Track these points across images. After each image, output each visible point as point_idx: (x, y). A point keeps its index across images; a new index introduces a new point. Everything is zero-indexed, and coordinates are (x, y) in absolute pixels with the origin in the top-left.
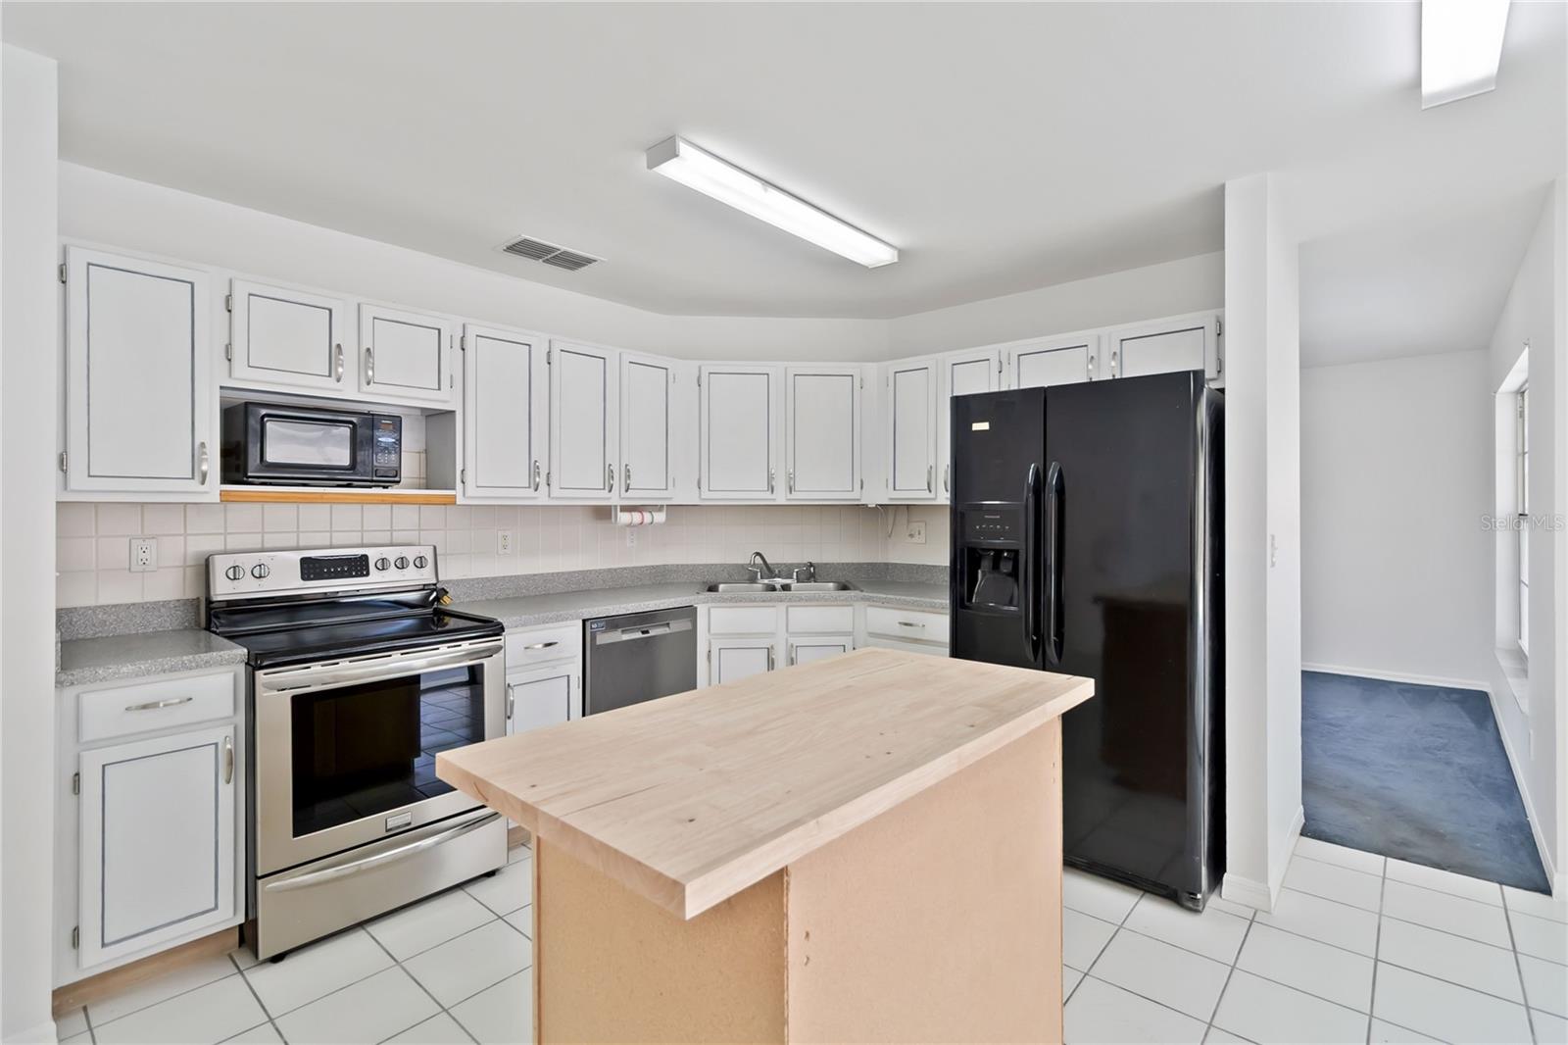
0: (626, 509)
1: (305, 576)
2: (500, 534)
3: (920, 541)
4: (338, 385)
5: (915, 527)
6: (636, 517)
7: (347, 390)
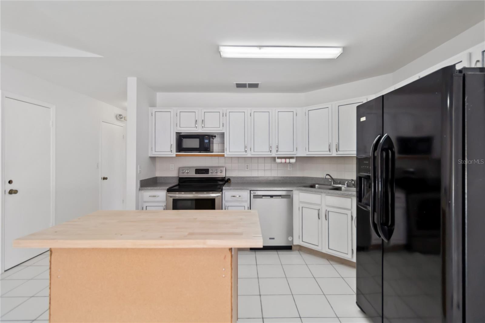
0: (278, 158)
1: (196, 173)
2: (246, 165)
4: (197, 129)
6: (283, 161)
7: (199, 130)
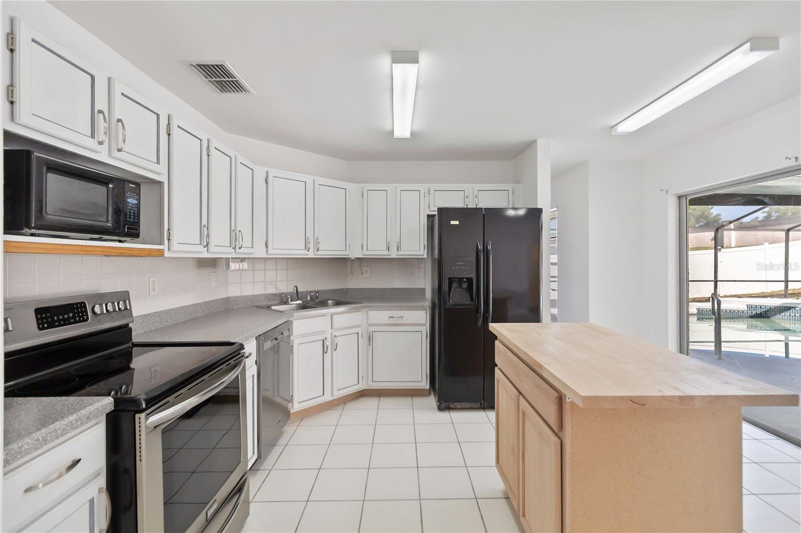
3: (367, 276)
5: (364, 269)
